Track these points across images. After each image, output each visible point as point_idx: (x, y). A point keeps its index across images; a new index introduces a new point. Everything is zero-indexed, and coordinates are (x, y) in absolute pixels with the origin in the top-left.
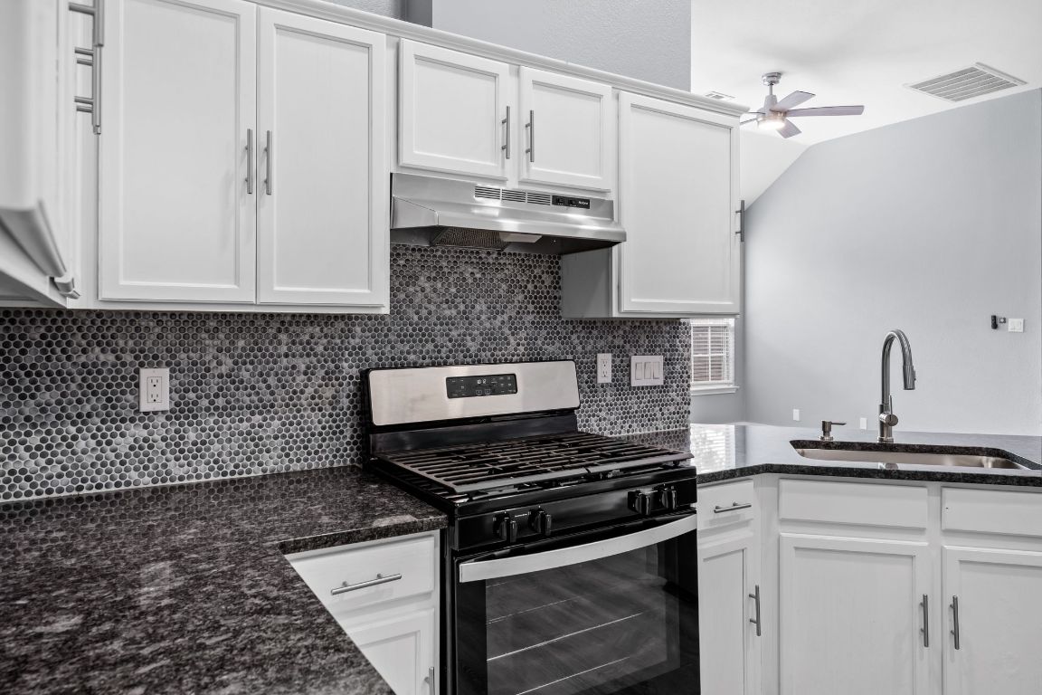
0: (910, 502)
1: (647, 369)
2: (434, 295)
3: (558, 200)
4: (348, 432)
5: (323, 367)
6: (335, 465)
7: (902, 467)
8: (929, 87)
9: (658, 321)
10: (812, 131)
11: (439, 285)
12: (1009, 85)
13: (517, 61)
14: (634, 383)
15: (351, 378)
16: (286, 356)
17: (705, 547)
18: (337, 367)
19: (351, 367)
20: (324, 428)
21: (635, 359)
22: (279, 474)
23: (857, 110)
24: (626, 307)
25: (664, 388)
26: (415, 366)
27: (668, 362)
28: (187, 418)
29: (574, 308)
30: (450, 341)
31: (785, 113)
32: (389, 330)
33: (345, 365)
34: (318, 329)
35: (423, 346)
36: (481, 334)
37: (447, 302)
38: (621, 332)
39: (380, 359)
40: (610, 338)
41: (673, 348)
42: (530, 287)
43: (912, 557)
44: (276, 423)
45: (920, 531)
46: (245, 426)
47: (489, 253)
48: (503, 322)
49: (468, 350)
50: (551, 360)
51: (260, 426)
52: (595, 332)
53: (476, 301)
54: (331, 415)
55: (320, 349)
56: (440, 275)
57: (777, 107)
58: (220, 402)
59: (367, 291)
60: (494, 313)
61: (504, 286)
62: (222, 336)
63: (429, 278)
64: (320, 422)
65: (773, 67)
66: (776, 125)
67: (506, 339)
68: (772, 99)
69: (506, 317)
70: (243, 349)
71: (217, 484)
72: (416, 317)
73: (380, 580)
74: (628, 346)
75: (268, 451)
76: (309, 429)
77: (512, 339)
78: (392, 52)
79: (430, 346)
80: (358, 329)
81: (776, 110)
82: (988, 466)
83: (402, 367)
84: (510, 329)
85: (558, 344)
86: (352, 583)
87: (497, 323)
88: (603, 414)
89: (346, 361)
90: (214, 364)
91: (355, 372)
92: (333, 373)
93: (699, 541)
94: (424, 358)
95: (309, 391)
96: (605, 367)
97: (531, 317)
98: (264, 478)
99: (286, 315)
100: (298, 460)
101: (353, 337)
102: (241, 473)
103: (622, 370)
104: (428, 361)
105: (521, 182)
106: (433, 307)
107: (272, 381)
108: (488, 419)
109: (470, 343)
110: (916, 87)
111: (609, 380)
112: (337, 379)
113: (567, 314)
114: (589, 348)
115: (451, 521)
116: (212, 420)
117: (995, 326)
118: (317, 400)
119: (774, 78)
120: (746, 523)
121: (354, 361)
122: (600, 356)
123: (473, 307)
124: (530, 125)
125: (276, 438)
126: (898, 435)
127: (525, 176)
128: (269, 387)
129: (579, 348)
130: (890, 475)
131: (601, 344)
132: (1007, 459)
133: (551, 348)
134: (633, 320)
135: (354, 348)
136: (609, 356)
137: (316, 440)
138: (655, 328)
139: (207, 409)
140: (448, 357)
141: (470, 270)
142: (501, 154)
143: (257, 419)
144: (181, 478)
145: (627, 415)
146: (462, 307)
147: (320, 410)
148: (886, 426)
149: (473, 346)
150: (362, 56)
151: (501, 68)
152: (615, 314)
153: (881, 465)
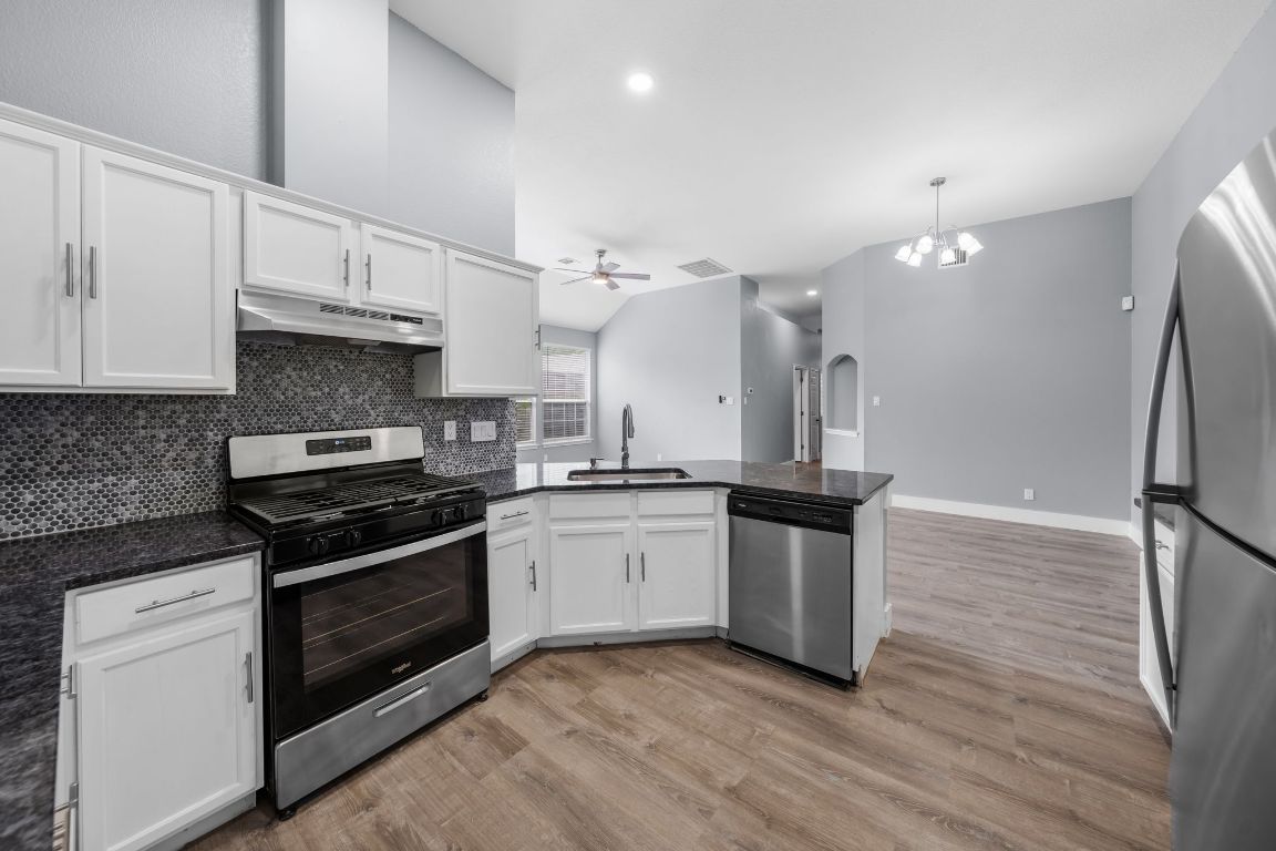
0: (621, 502)
1: (483, 431)
2: (300, 381)
3: (395, 318)
4: (214, 485)
5: (186, 436)
6: (200, 511)
7: (631, 482)
8: (685, 267)
9: (492, 400)
10: (628, 287)
11: (305, 374)
12: (722, 272)
13: (358, 220)
14: (473, 440)
15: (217, 443)
16: (144, 427)
17: (492, 542)
18: (202, 435)
19: (216, 435)
20: (187, 483)
21: (473, 424)
22: (137, 522)
23: (646, 277)
24: (452, 390)
25: (498, 441)
26: (282, 432)
27: (498, 426)
28: (21, 482)
29: (424, 391)
30: (316, 414)
31: (608, 275)
32: (256, 406)
33: (211, 434)
34: (180, 406)
35: (290, 418)
36: (345, 409)
37: (312, 386)
38: (463, 407)
39: (247, 428)
40: (455, 411)
41: (503, 417)
42: (388, 376)
43: (622, 533)
44: (134, 482)
45: (625, 518)
46: (96, 486)
47: (351, 352)
48: (364, 401)
49: (332, 420)
50: (406, 426)
51: (114, 485)
52: (442, 407)
53: (339, 386)
54: (195, 473)
55: (182, 422)
56: (305, 365)
57: (602, 271)
58: (65, 467)
59: (210, 377)
60: (356, 394)
61: (364, 375)
62: (67, 413)
63: (294, 369)
64: (183, 479)
65: (600, 247)
66: (602, 282)
67: (367, 412)
68: (600, 266)
69: (367, 397)
70: (92, 423)
71: (61, 536)
72: (282, 397)
73: (195, 595)
74: (468, 416)
75: (123, 505)
76: (171, 484)
77: (372, 412)
78: (237, 200)
79: (297, 418)
80: (224, 407)
81: (603, 274)
82: (673, 479)
83: (269, 433)
84: (371, 405)
85: (411, 415)
86: (161, 601)
87: (359, 401)
88: (449, 461)
89: (212, 430)
90: (57, 436)
91: (220, 438)
92: (197, 440)
93: (488, 539)
94: (290, 427)
95: (172, 454)
96: (450, 430)
97: (389, 397)
98: (119, 526)
99: (143, 395)
100: (159, 510)
101: (218, 412)
102: (90, 525)
103: (464, 431)
104: (294, 429)
105: (363, 303)
106: (299, 390)
107: (128, 448)
108: (347, 468)
109: (334, 415)
110: (680, 267)
111: (454, 438)
112: (202, 444)
113: (418, 395)
114: (437, 417)
115: (267, 544)
116: (55, 483)
117: (721, 401)
118: (179, 462)
119: (601, 253)
120: (528, 523)
121: (218, 430)
122: (446, 423)
123: (337, 390)
124: (368, 265)
125: (133, 493)
126: (632, 465)
127: (365, 299)
128: (123, 453)
129: (430, 418)
130: (626, 487)
131: (447, 415)
132: (681, 473)
133: (406, 418)
134: (473, 399)
135: (219, 420)
136: (454, 423)
137: (179, 493)
138: (490, 404)
139: (48, 474)
140: (314, 426)
141: (334, 364)
142: (343, 282)
143: (111, 479)
144: (14, 534)
145: (468, 461)
146: (327, 390)
147: (183, 469)
148: (625, 458)
149: (337, 419)
150: (206, 199)
151: (345, 222)
152: (444, 395)
153: (621, 482)
